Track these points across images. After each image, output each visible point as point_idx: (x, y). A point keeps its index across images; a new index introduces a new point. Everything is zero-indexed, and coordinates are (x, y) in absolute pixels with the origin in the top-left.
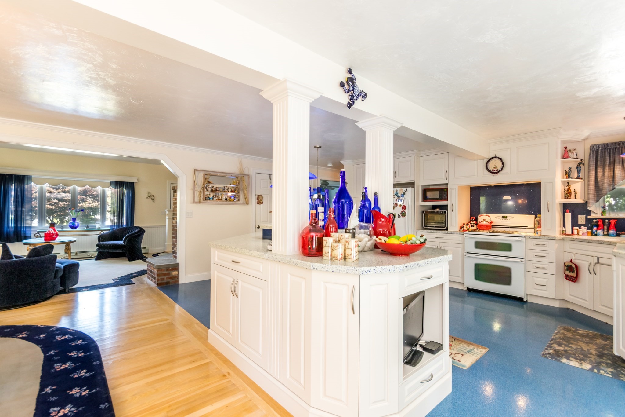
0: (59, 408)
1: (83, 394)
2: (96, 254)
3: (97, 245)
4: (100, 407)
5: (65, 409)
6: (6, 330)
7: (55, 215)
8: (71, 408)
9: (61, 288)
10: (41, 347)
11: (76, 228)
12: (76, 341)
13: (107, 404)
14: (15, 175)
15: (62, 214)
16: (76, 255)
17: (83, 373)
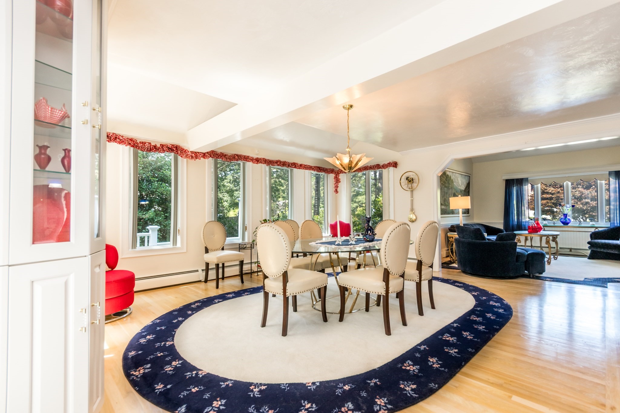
0: (450, 336)
1: (469, 337)
2: (589, 252)
3: (589, 243)
4: (468, 349)
5: (452, 338)
6: (470, 288)
7: (587, 216)
8: (455, 339)
9: (526, 273)
10: (476, 303)
11: (568, 224)
12: (499, 309)
13: (474, 350)
14: (516, 179)
15: (594, 214)
16: (571, 251)
17: (481, 328)
